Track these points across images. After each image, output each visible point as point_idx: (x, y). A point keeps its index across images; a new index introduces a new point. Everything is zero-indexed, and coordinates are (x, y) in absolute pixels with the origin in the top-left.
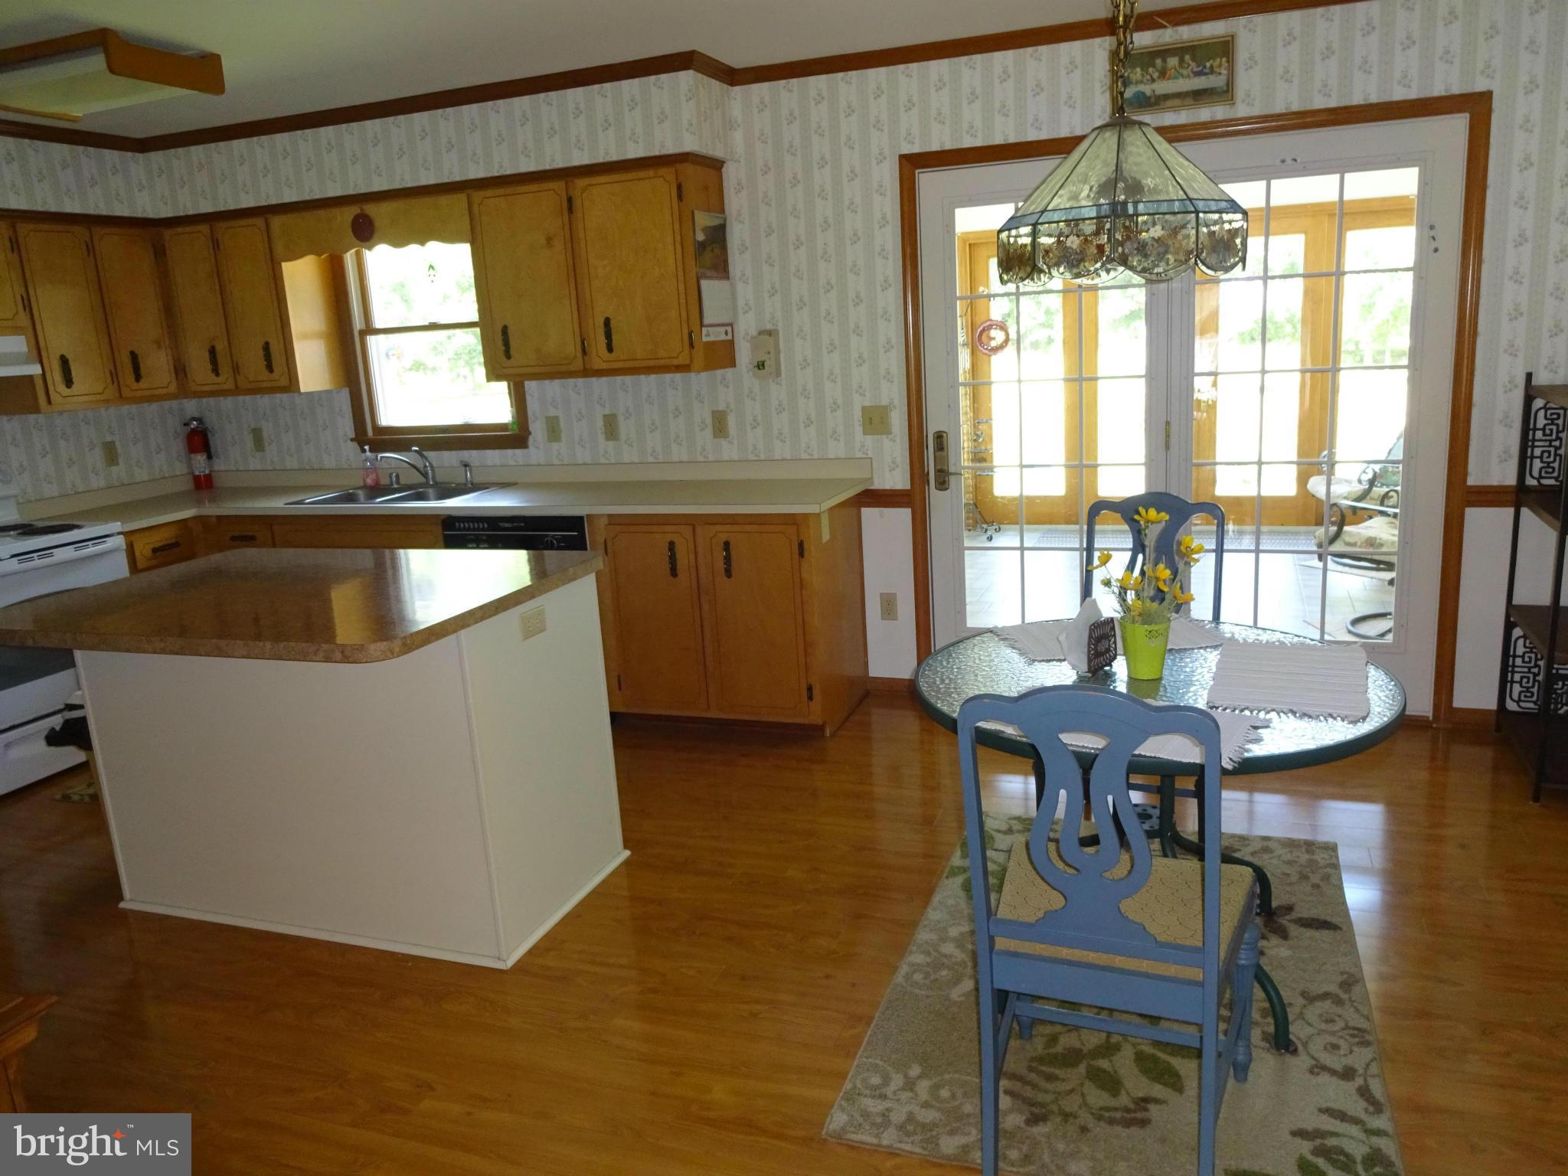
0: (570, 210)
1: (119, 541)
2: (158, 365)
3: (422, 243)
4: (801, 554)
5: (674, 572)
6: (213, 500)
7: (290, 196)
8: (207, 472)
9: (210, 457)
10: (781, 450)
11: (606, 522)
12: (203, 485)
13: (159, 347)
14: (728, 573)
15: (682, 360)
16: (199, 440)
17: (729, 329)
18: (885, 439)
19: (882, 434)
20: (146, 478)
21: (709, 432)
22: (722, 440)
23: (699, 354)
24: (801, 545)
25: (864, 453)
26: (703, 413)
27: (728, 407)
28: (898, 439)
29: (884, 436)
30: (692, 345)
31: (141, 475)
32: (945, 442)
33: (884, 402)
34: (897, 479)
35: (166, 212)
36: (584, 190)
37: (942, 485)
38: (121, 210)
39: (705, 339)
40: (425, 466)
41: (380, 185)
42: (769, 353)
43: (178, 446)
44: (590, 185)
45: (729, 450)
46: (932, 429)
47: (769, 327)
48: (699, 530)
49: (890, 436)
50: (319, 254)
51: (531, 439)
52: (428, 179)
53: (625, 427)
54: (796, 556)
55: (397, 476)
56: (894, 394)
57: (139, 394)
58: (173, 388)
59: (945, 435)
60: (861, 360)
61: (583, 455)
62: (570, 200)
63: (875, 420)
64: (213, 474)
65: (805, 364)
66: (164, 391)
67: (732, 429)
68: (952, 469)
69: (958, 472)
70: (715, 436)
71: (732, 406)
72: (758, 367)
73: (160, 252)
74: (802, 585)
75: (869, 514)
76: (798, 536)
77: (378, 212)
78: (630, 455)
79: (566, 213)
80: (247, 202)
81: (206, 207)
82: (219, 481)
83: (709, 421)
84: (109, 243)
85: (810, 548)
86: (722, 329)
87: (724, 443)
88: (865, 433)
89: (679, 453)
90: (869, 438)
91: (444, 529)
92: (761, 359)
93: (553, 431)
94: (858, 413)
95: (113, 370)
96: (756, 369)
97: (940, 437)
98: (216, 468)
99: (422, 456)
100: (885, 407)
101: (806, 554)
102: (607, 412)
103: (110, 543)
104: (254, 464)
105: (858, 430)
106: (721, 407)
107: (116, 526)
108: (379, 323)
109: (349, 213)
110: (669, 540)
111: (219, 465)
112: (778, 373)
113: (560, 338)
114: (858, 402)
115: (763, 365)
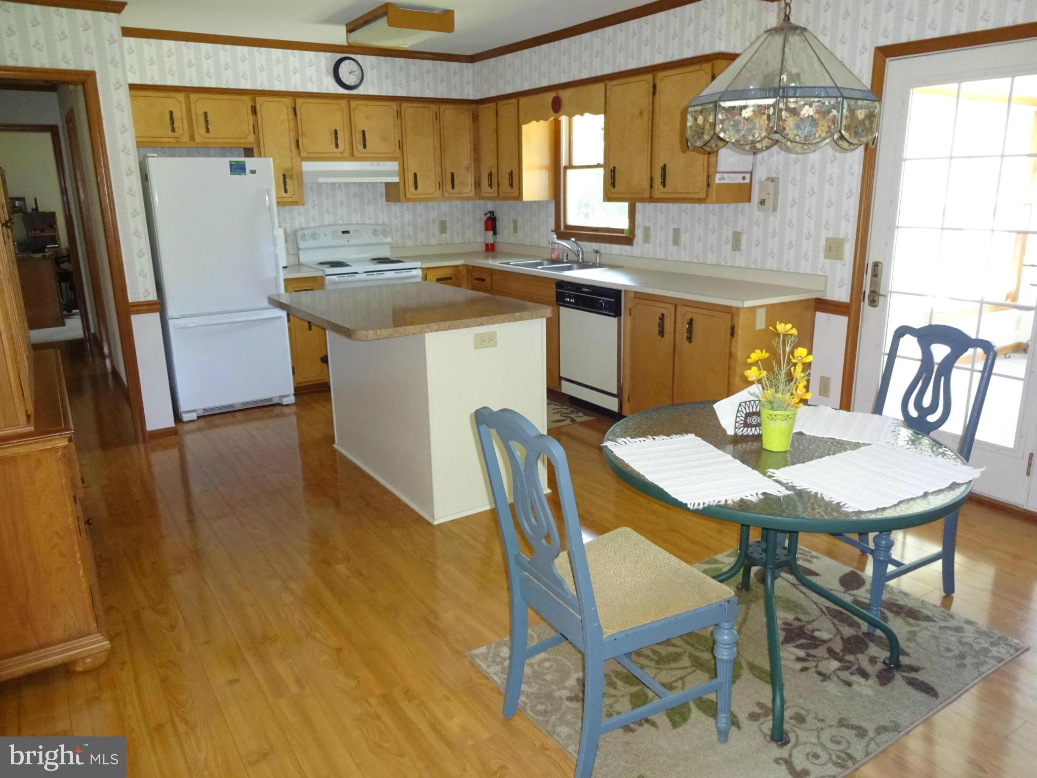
0: (654, 93)
1: (418, 272)
2: (466, 180)
3: (582, 114)
4: (732, 335)
5: (661, 333)
6: (494, 257)
7: (526, 87)
8: (492, 242)
9: (495, 233)
10: (771, 264)
11: (633, 296)
12: (490, 249)
13: (468, 171)
14: (689, 339)
15: (702, 195)
16: (491, 223)
17: (748, 176)
18: (838, 264)
19: (836, 259)
20: (460, 242)
21: (730, 246)
22: (737, 252)
23: (713, 191)
24: (733, 328)
25: (823, 272)
26: (728, 233)
27: (743, 230)
28: (847, 264)
29: (838, 261)
30: (708, 185)
31: (458, 240)
32: (880, 270)
33: (842, 236)
34: (842, 294)
35: (478, 96)
36: (662, 80)
37: (873, 303)
38: (455, 95)
39: (717, 181)
40: (578, 251)
41: (564, 79)
42: (768, 194)
43: (481, 226)
44: (664, 77)
45: (740, 260)
46: (871, 260)
47: (774, 175)
48: (679, 309)
49: (842, 262)
50: (546, 120)
51: (635, 240)
52: (585, 75)
53: (684, 238)
54: (729, 336)
55: (567, 256)
56: (848, 230)
57: (453, 195)
58: (472, 194)
59: (880, 265)
60: (830, 203)
61: (660, 254)
62: (654, 86)
63: (833, 249)
64: (496, 244)
65: (794, 203)
66: (467, 195)
67: (744, 246)
68: (882, 292)
69: (885, 294)
70: (733, 249)
71: (745, 229)
72: (761, 203)
73: (475, 118)
74: (731, 355)
75: (820, 317)
76: (732, 321)
77: (565, 95)
78: (685, 257)
79: (651, 95)
80: (509, 90)
81: (493, 93)
82: (498, 247)
83: (730, 238)
84: (449, 113)
85: (740, 331)
86: (741, 176)
87: (737, 254)
88: (826, 257)
89: (711, 259)
90: (828, 261)
91: (557, 288)
92: (763, 198)
93: (647, 239)
94: (823, 243)
95: (441, 182)
96: (760, 205)
97: (876, 265)
98: (498, 240)
99: (577, 244)
100: (843, 239)
101: (735, 335)
102: (676, 227)
103: (414, 272)
104: (513, 240)
105: (822, 255)
106: (739, 230)
107: (418, 264)
108: (575, 163)
109: (550, 96)
110: (662, 312)
111: (499, 238)
112: (775, 209)
113: (638, 178)
114: (825, 234)
115: (764, 202)
